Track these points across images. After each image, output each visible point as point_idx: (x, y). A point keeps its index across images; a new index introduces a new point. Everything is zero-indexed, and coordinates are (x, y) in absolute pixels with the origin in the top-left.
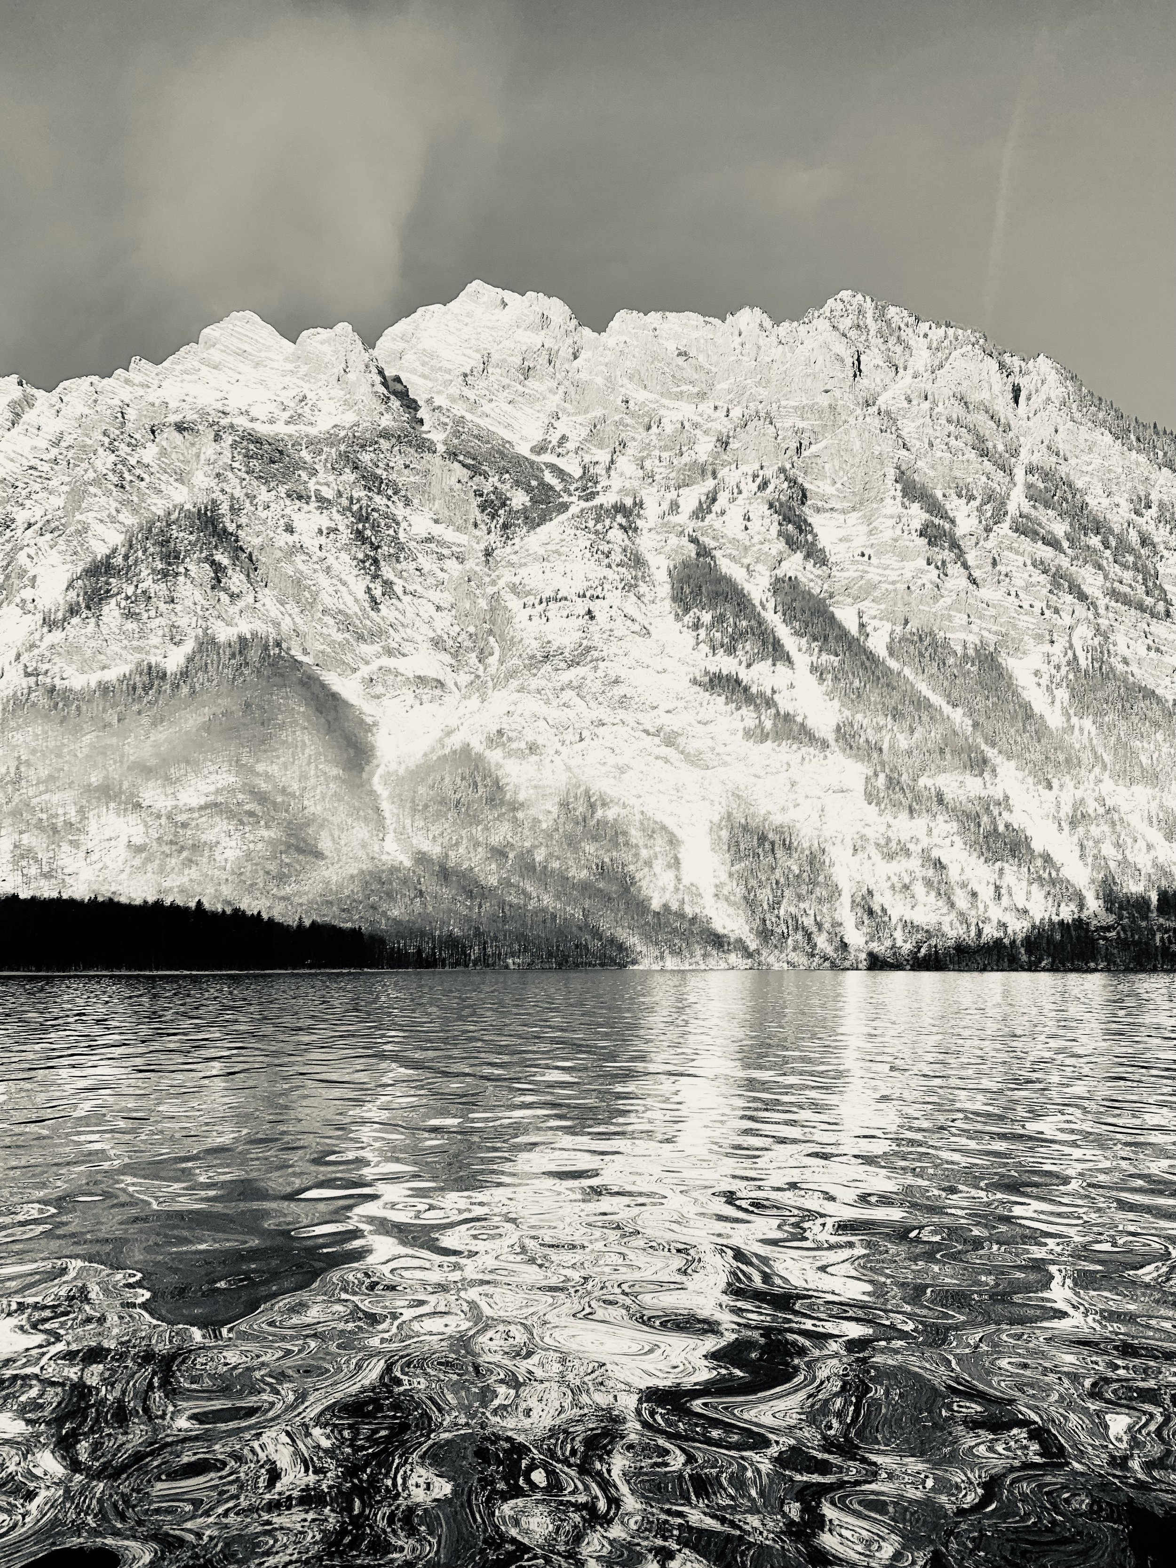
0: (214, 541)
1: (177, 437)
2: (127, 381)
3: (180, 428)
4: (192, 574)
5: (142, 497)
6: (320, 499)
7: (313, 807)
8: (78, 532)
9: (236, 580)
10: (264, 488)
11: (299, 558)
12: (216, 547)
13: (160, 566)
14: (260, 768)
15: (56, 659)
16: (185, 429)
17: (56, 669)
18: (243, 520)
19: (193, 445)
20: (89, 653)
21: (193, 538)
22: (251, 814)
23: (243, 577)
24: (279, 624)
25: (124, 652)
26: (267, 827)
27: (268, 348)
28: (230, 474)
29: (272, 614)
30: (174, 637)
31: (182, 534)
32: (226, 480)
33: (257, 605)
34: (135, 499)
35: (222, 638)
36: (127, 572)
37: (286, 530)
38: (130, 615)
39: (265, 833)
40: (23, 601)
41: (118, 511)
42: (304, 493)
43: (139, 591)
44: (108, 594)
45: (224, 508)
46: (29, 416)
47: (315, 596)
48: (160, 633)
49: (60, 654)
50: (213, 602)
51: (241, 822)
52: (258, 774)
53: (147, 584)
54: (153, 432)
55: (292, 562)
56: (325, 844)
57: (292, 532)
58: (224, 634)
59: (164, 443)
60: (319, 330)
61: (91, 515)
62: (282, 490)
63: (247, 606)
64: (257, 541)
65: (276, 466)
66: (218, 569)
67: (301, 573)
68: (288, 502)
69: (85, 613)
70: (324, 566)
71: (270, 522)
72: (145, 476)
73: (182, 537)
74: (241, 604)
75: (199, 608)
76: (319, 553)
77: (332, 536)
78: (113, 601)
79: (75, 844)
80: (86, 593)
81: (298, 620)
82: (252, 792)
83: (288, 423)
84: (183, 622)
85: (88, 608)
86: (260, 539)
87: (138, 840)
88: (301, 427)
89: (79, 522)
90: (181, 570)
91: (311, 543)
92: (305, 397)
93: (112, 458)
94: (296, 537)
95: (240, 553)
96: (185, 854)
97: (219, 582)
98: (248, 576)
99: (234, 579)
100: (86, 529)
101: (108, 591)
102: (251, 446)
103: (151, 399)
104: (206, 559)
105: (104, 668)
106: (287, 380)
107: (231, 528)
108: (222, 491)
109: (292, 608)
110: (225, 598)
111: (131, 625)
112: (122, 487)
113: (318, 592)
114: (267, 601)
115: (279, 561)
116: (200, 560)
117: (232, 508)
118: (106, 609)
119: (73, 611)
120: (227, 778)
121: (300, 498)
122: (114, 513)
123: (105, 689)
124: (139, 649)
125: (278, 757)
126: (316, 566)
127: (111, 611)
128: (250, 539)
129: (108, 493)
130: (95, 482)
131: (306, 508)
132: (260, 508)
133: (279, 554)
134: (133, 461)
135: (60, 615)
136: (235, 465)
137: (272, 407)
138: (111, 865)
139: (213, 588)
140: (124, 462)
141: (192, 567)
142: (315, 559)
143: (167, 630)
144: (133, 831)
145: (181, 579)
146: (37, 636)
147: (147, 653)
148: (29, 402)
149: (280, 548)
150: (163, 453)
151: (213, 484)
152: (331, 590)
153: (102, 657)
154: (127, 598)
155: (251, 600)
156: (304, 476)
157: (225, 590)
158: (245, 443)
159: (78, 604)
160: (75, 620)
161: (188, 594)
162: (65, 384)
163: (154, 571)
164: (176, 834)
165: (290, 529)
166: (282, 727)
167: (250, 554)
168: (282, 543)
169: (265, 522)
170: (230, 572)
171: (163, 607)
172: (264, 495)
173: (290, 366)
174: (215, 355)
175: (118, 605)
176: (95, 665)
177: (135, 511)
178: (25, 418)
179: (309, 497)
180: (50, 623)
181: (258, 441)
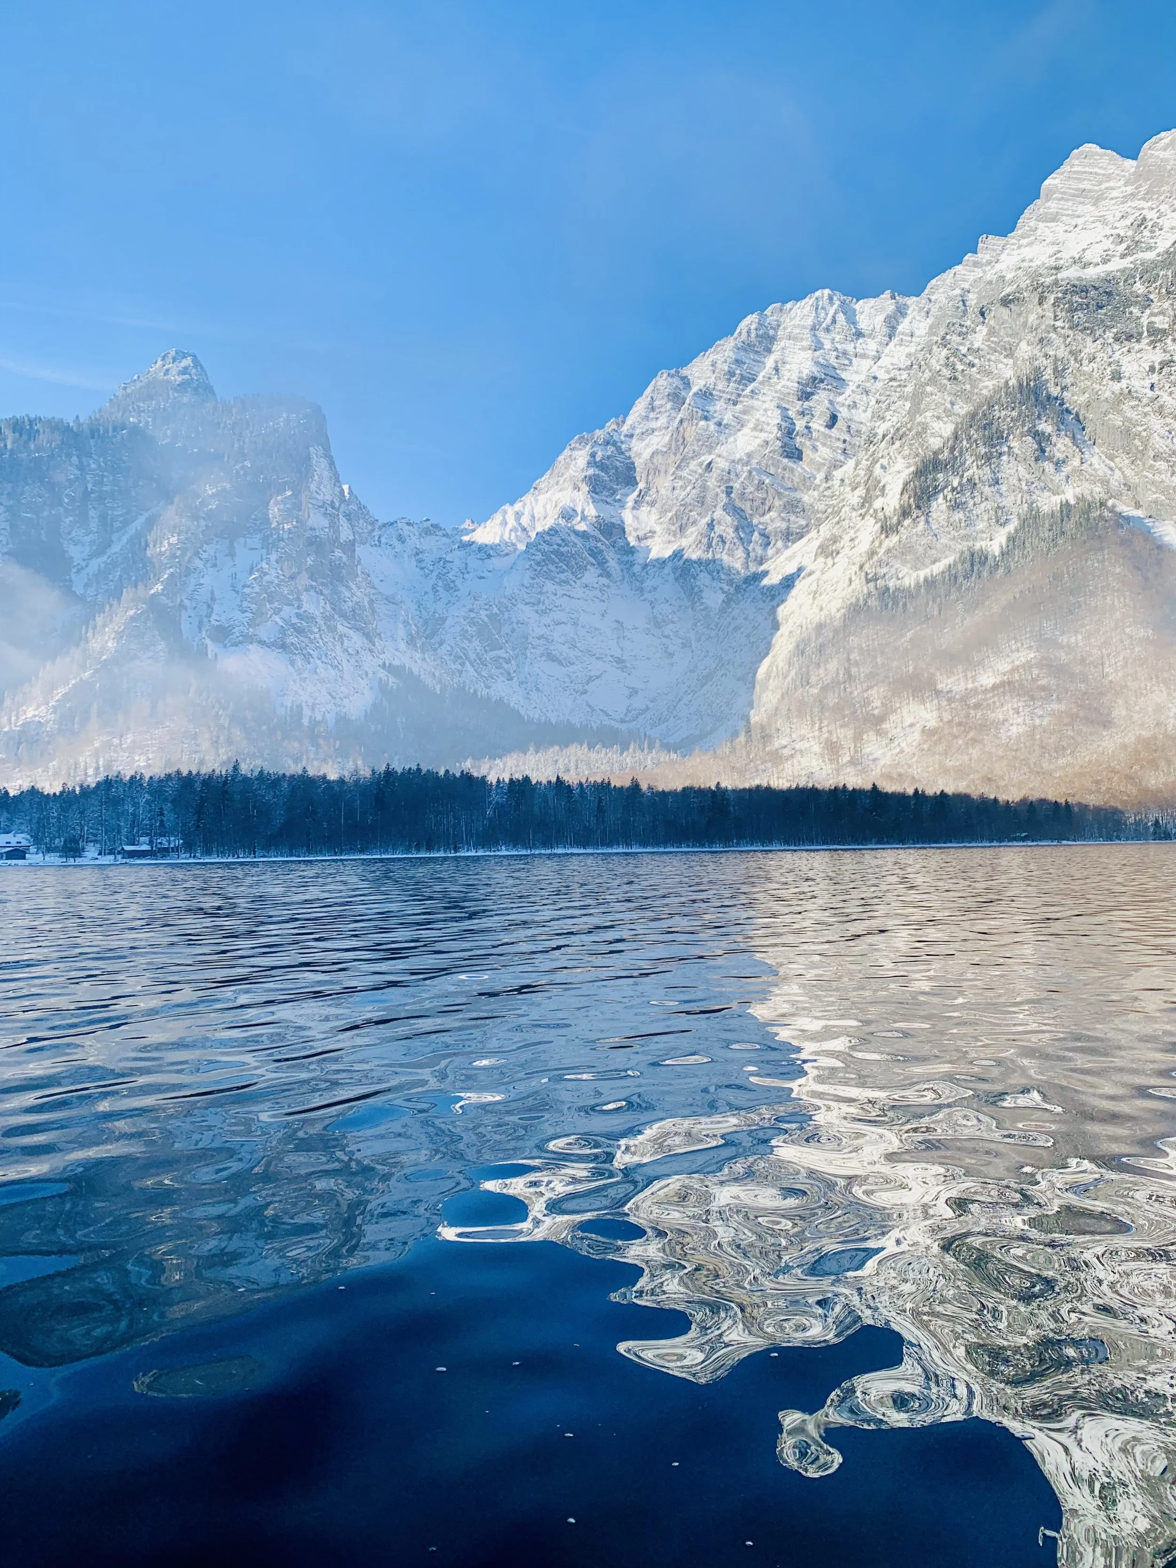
0: (1036, 411)
1: (1005, 311)
2: (976, 264)
3: (1006, 302)
4: (1016, 451)
5: (974, 382)
6: (1153, 331)
7: (1113, 673)
8: (919, 434)
9: (1061, 446)
10: (1089, 339)
11: (1126, 406)
12: (1039, 417)
13: (983, 450)
14: (1064, 640)
15: (893, 562)
16: (1011, 301)
17: (893, 570)
18: (1068, 380)
19: (1019, 315)
20: (920, 550)
21: (1014, 414)
22: (1043, 688)
23: (1067, 441)
24: (1108, 482)
25: (952, 543)
26: (1059, 700)
27: (1109, 177)
28: (1053, 335)
29: (1100, 473)
30: (1000, 518)
31: (1003, 413)
32: (1050, 342)
33: (1084, 467)
34: (968, 387)
35: (1046, 509)
36: (952, 465)
37: (1112, 379)
38: (956, 506)
39: (1055, 706)
40: (876, 511)
41: (952, 404)
42: (1134, 332)
43: (965, 480)
44: (936, 491)
45: (1048, 374)
46: (904, 326)
47: (1145, 443)
48: (986, 518)
49: (895, 557)
50: (1037, 474)
51: (1033, 698)
52: (1061, 647)
53: (973, 471)
54: (982, 314)
55: (1120, 412)
56: (1119, 712)
57: (1119, 379)
58: (1048, 503)
59: (992, 323)
60: (1163, 134)
61: (929, 414)
62: (1109, 335)
63: (1074, 471)
64: (1082, 399)
65: (1103, 311)
66: (1041, 439)
67: (1130, 420)
68: (1116, 347)
69: (915, 513)
70: (1156, 406)
71: (1096, 375)
72: (976, 361)
73: (1003, 415)
74: (1066, 469)
75: (1024, 483)
76: (1150, 394)
77: (1165, 371)
78: (941, 496)
79: (879, 733)
80: (916, 494)
81: (1128, 472)
82: (1050, 666)
83: (1123, 256)
84: (1007, 502)
85: (918, 507)
86: (1087, 395)
87: (932, 724)
88: (1141, 255)
89: (919, 424)
90: (1006, 449)
91: (1140, 385)
92: (1144, 219)
93: (945, 352)
94: (1124, 383)
95: (1066, 416)
96: (972, 734)
97: (1043, 451)
98: (1074, 438)
99: (1059, 445)
100: (925, 430)
101: (936, 487)
102: (1076, 298)
103: (988, 277)
104: (1029, 430)
105: (934, 562)
106: (1125, 207)
107: (1055, 391)
108: (1046, 356)
109: (1122, 461)
110: (1049, 467)
111: (959, 516)
112: (955, 378)
113: (1149, 437)
114: (1095, 460)
115: (1105, 414)
116: (1023, 435)
117: (1055, 370)
118: (934, 504)
119: (905, 513)
120: (1026, 655)
121: (1129, 338)
122: (949, 406)
123: (930, 583)
124: (966, 537)
125: (1083, 626)
126: (1148, 409)
127: (939, 505)
128: (1075, 399)
129: (942, 389)
130: (932, 381)
131: (1137, 347)
132: (1085, 362)
133: (1106, 406)
134: (964, 350)
135: (895, 520)
136: (1059, 324)
137: (1108, 244)
138: (907, 749)
139: (1037, 459)
140: (955, 353)
141: (1015, 444)
142: (1145, 401)
143: (992, 513)
144: (928, 716)
145: (1005, 458)
146: (877, 543)
147: (975, 539)
148: (901, 311)
149: (1106, 400)
150: (992, 332)
151: (1036, 352)
152: (1163, 432)
153: (934, 551)
154: (953, 489)
155: (1076, 462)
156: (1135, 310)
157: (1049, 459)
158: (1068, 297)
159: (910, 506)
160: (907, 522)
161: (1012, 472)
162: (933, 282)
163: (979, 457)
164: (967, 716)
165: (1117, 376)
166: (1092, 594)
167: (1077, 415)
168: (1108, 394)
169: (1090, 376)
170: (1054, 439)
171: (987, 490)
172: (1090, 347)
173: (1130, 189)
174: (1052, 206)
175: (945, 498)
176: (927, 561)
177: (968, 400)
178: (900, 328)
179: (1140, 334)
180: (887, 529)
181: (1085, 290)
